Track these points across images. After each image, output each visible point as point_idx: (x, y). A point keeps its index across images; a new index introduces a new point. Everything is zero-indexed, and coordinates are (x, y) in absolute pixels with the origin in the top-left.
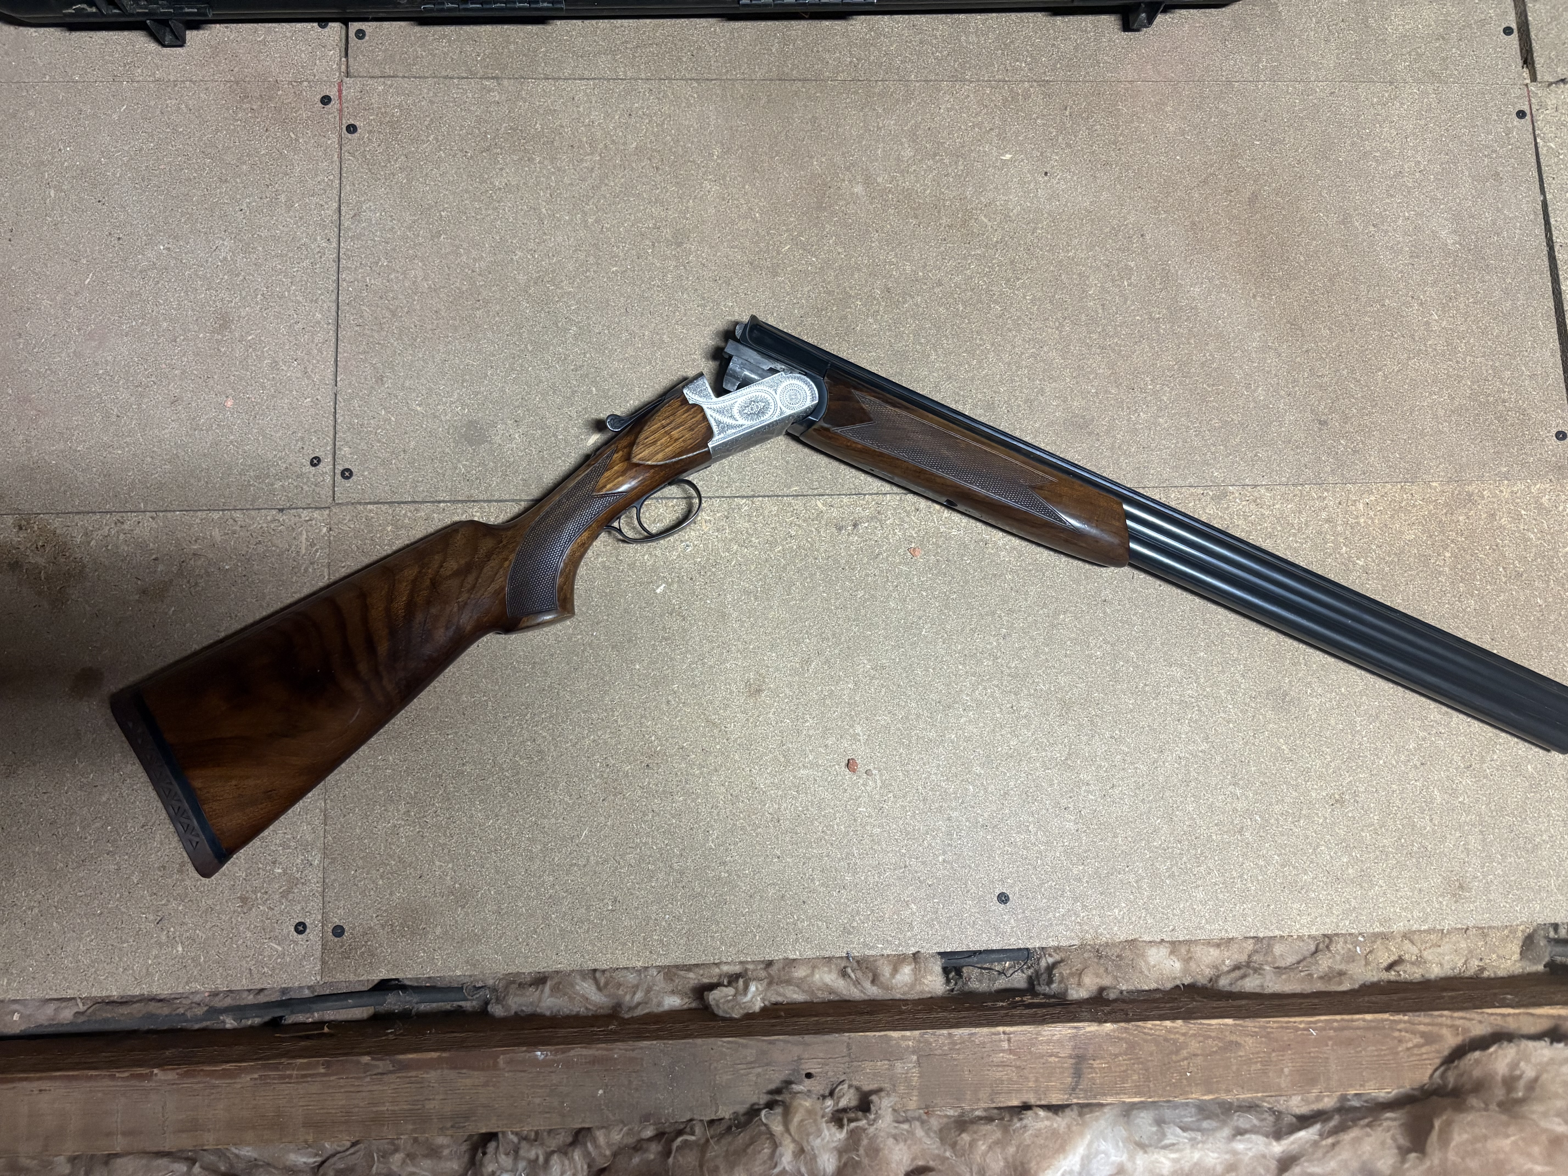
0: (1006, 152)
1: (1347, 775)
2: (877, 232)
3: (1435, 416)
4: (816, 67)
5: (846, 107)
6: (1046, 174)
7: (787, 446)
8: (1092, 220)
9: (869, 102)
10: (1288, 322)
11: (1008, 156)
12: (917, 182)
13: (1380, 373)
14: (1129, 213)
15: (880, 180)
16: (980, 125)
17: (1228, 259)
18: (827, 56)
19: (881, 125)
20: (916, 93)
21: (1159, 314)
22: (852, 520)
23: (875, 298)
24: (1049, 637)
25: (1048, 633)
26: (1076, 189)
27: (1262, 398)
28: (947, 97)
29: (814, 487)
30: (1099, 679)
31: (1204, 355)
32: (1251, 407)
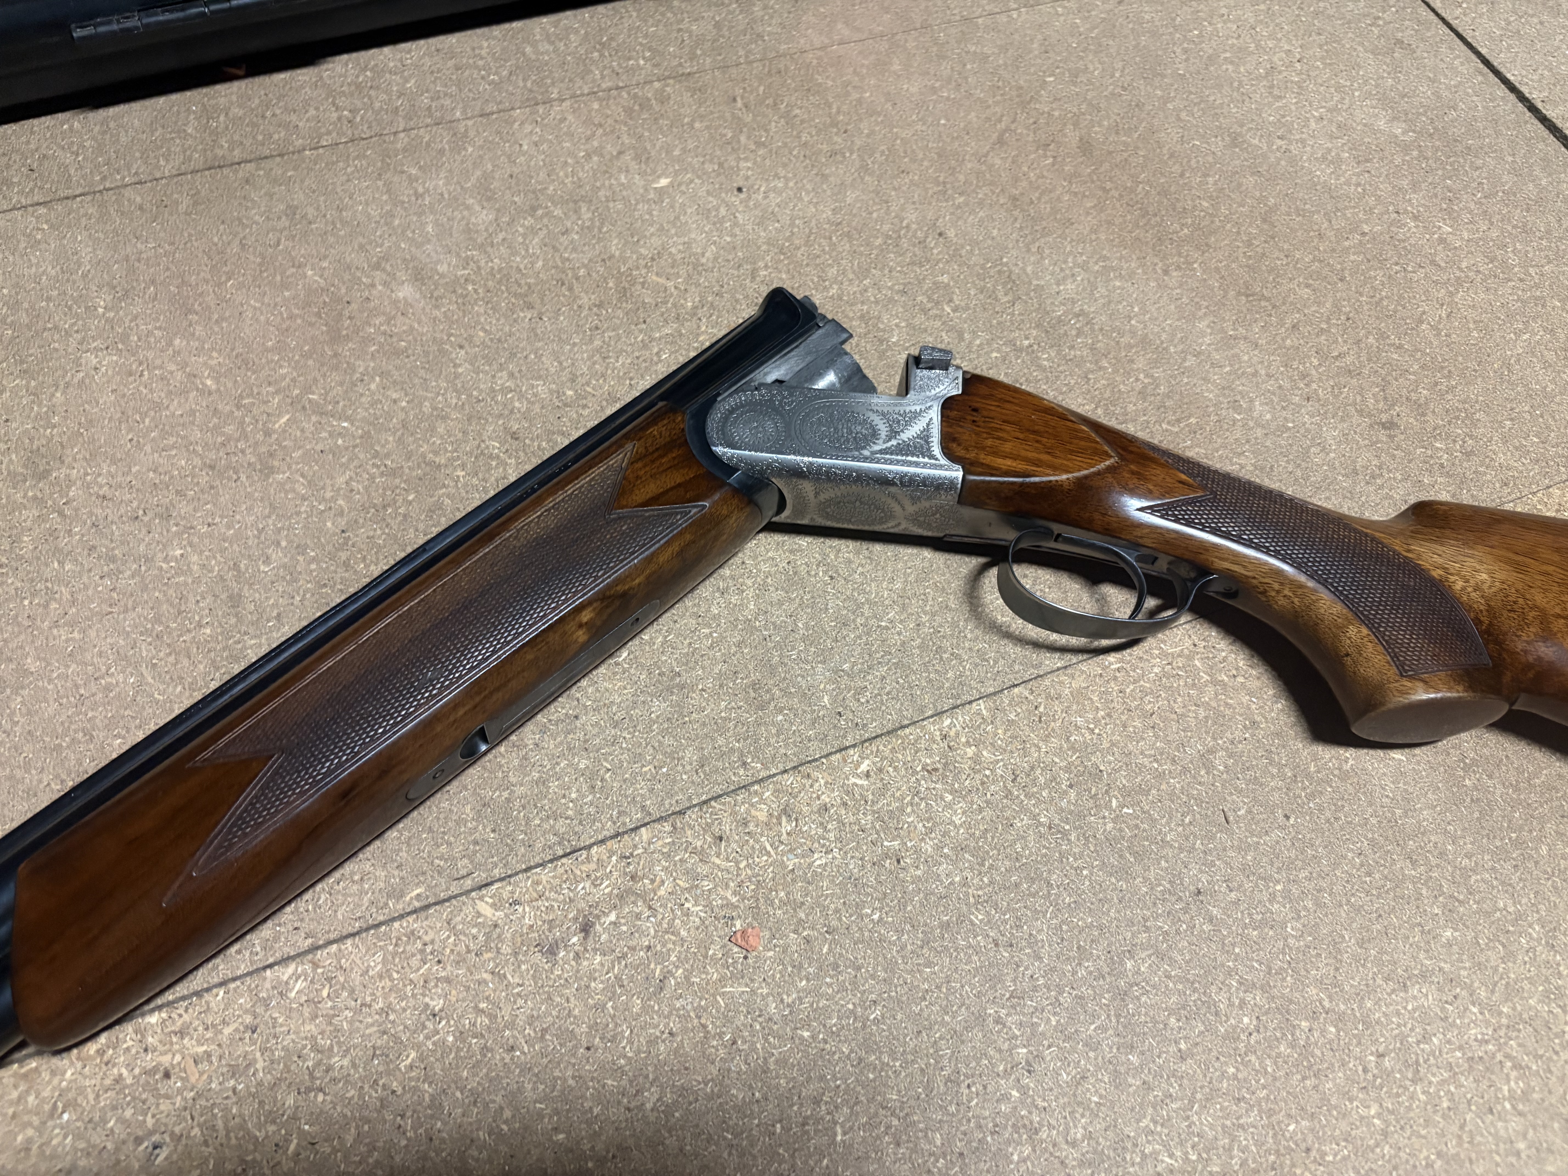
0: (659, 177)
2: (461, 347)
3: (1547, 365)
4: (276, 136)
5: (348, 181)
6: (740, 190)
8: (848, 235)
9: (389, 165)
11: (664, 182)
12: (515, 253)
13: (1424, 326)
14: (903, 209)
15: (442, 268)
16: (599, 151)
17: (1094, 231)
18: (294, 117)
19: (421, 190)
20: (472, 134)
21: (1027, 338)
22: (576, 919)
23: (491, 457)
24: (1125, 1027)
25: (1118, 1016)
26: (801, 199)
27: (1268, 416)
28: (528, 128)
29: (464, 872)
30: (1278, 1084)
31: (1137, 380)
32: (1259, 435)
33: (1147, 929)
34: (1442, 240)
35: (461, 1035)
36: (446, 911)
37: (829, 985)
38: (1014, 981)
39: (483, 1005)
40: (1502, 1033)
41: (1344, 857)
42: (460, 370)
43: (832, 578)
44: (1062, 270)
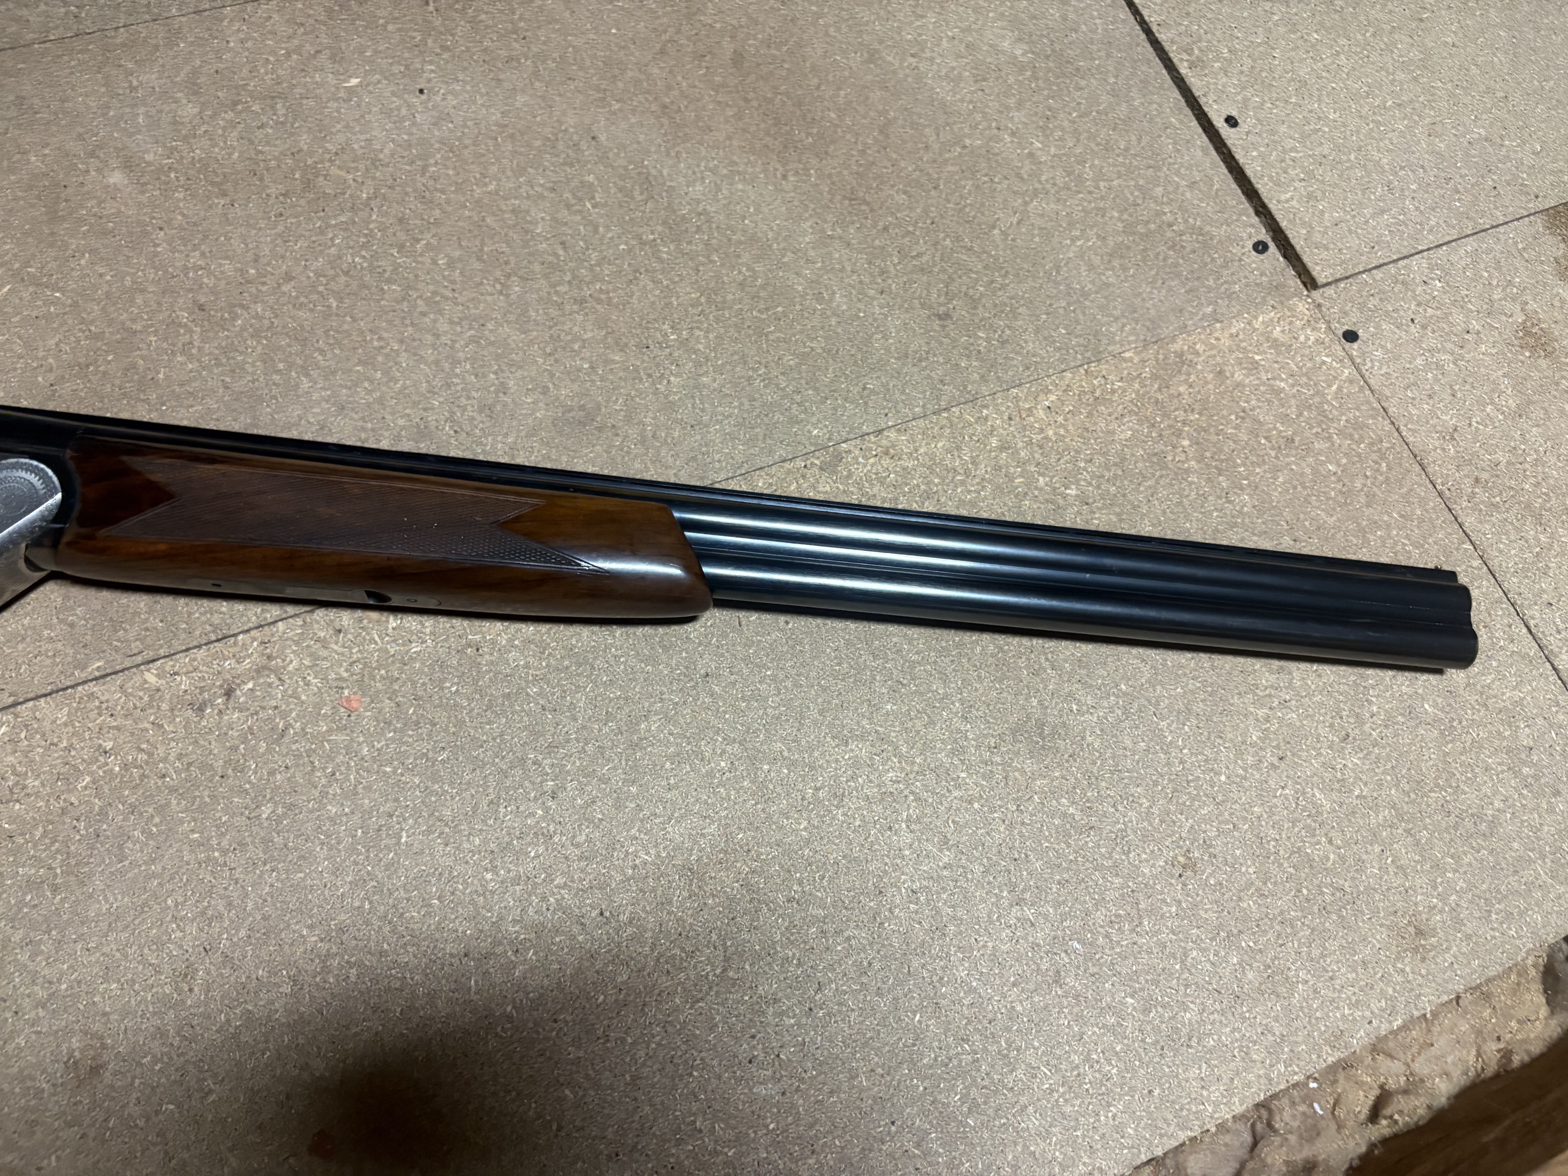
0: (351, 77)
1: (1183, 818)
2: (161, 229)
3: (1091, 268)
5: (71, 73)
6: (421, 91)
7: (66, 598)
8: (512, 136)
9: (108, 58)
10: (845, 197)
11: (354, 81)
12: (216, 145)
13: (996, 231)
14: (564, 113)
15: (149, 157)
16: (298, 50)
17: (729, 138)
19: (135, 83)
20: (185, 30)
21: (653, 233)
22: (221, 686)
23: (180, 325)
24: (631, 768)
25: (627, 760)
26: (475, 102)
27: (844, 307)
28: (236, 25)
29: (136, 651)
30: (736, 807)
31: (740, 272)
32: (833, 323)
33: (662, 700)
34: (1031, 155)
35: (125, 767)
36: (119, 679)
37: (411, 736)
38: (553, 735)
39: (144, 746)
40: (912, 776)
41: (824, 652)
42: (159, 249)
43: (456, 432)
44: (694, 173)
